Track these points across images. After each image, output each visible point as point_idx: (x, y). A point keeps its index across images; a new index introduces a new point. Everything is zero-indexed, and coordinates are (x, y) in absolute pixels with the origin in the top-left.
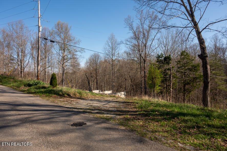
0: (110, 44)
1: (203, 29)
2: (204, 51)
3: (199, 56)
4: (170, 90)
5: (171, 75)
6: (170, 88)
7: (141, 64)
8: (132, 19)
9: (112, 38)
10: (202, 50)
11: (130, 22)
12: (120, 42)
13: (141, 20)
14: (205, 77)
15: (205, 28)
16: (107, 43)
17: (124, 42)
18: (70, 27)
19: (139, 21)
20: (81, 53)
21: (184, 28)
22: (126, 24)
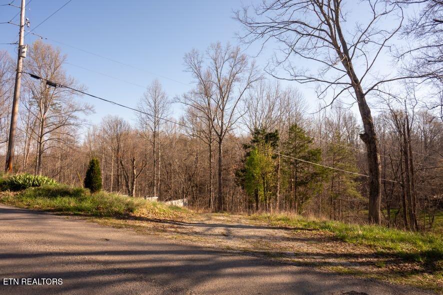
0: (151, 101)
1: (369, 90)
2: (371, 128)
3: (362, 136)
4: (276, 196)
5: (278, 168)
6: (277, 191)
7: (211, 144)
8: (200, 56)
9: (156, 90)
10: (367, 126)
11: (196, 62)
12: (174, 98)
13: (215, 60)
14: (373, 175)
15: (372, 88)
16: (144, 98)
17: (182, 99)
18: (65, 57)
19: (213, 62)
20: (87, 114)
21: (332, 83)
22: (186, 64)
